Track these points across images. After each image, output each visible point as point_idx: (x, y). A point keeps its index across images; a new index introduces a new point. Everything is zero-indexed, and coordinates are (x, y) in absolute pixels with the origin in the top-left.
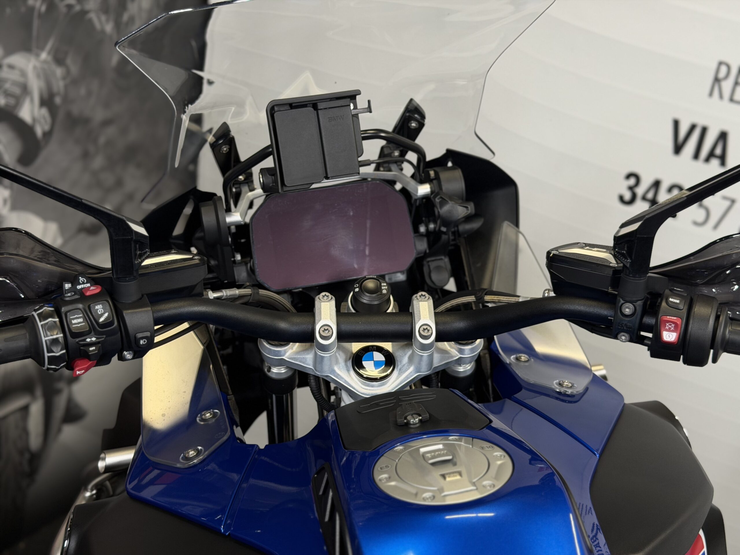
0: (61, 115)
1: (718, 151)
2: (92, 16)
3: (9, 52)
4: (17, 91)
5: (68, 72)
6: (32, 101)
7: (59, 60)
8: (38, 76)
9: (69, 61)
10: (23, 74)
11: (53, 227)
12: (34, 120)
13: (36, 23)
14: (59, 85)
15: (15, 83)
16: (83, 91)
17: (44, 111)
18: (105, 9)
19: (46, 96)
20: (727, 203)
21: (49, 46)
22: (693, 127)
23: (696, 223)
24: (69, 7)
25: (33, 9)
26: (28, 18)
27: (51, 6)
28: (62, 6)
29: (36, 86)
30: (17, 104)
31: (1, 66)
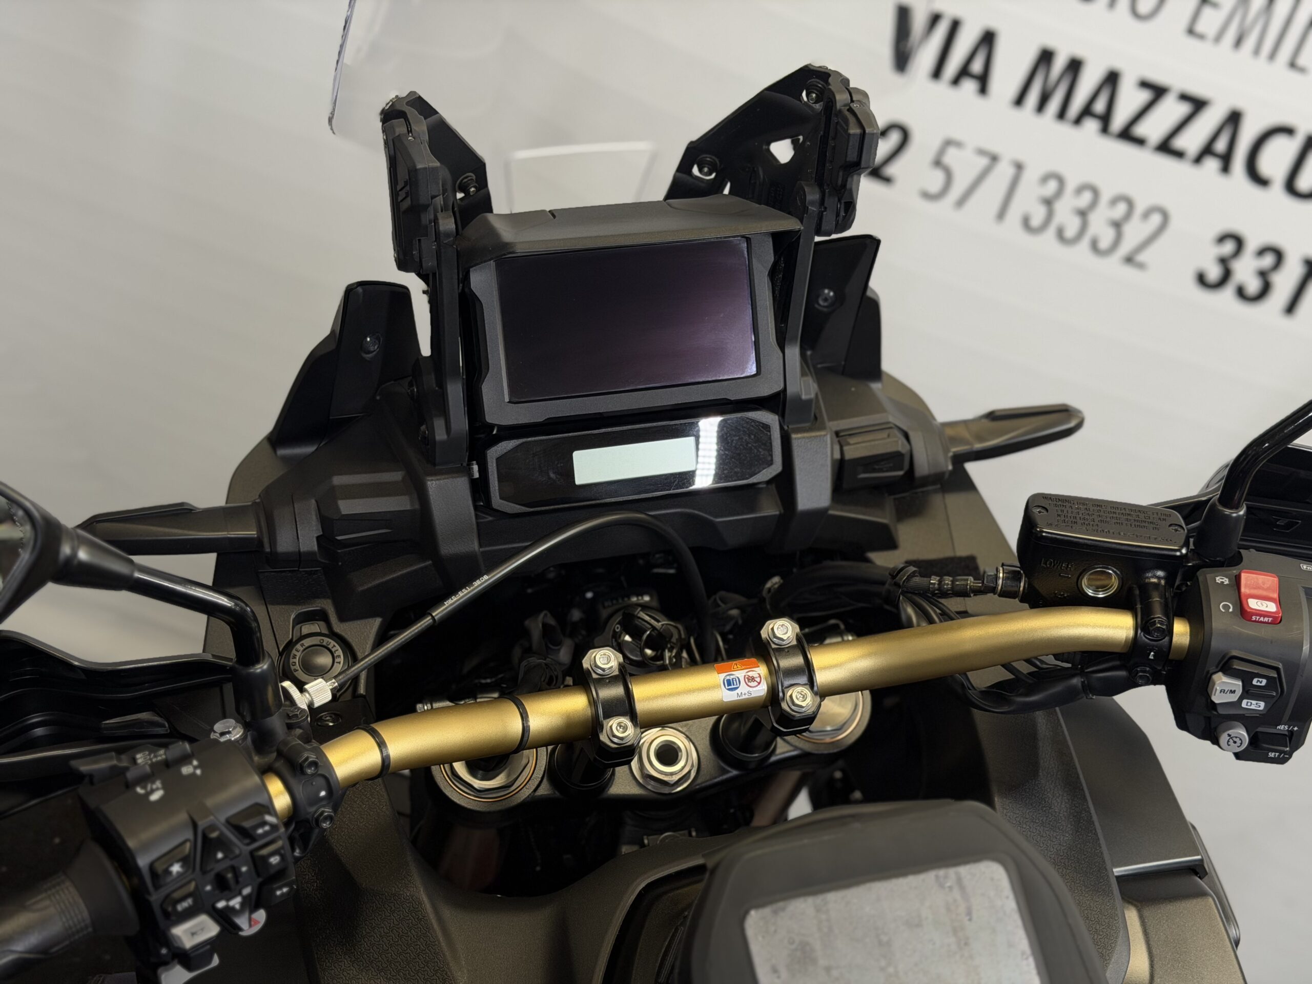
1: (977, 66)
20: (984, 162)
22: (935, 19)
23: (927, 196)
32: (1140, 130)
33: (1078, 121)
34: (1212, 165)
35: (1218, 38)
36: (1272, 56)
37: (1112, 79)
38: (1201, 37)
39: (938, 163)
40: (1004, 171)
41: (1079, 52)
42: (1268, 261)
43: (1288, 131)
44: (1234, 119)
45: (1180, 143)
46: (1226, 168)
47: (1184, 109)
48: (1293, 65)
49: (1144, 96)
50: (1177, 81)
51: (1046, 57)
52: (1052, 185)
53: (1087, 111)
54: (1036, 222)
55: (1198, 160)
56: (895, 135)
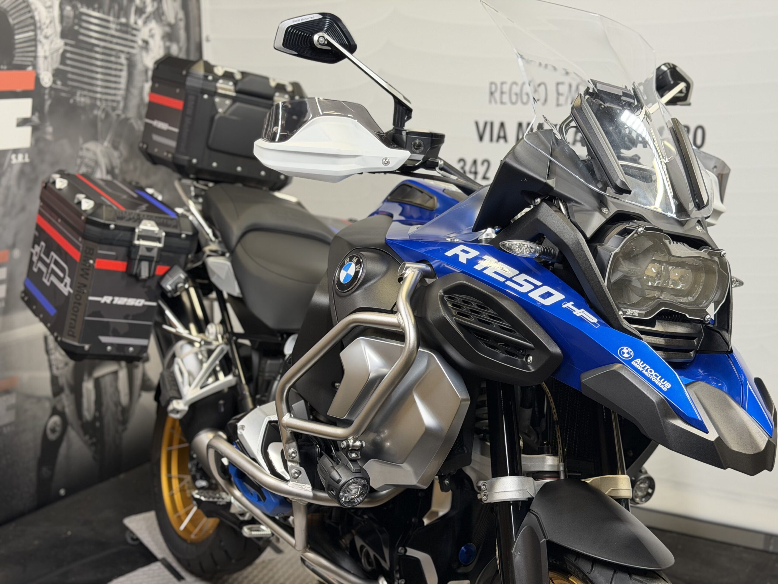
1: (502, 134)
2: (133, 121)
3: (86, 141)
4: (92, 164)
5: (121, 154)
6: (101, 171)
7: (115, 147)
8: (104, 156)
9: (121, 148)
10: (95, 154)
13: (100, 124)
15: (91, 159)
16: (131, 167)
19: (109, 168)
21: (109, 137)
22: (486, 124)
24: (118, 116)
25: (96, 117)
26: (94, 122)
27: (107, 115)
28: (114, 115)
29: (103, 162)
30: (93, 172)
31: (81, 149)
51: (520, 125)
56: (486, 164)
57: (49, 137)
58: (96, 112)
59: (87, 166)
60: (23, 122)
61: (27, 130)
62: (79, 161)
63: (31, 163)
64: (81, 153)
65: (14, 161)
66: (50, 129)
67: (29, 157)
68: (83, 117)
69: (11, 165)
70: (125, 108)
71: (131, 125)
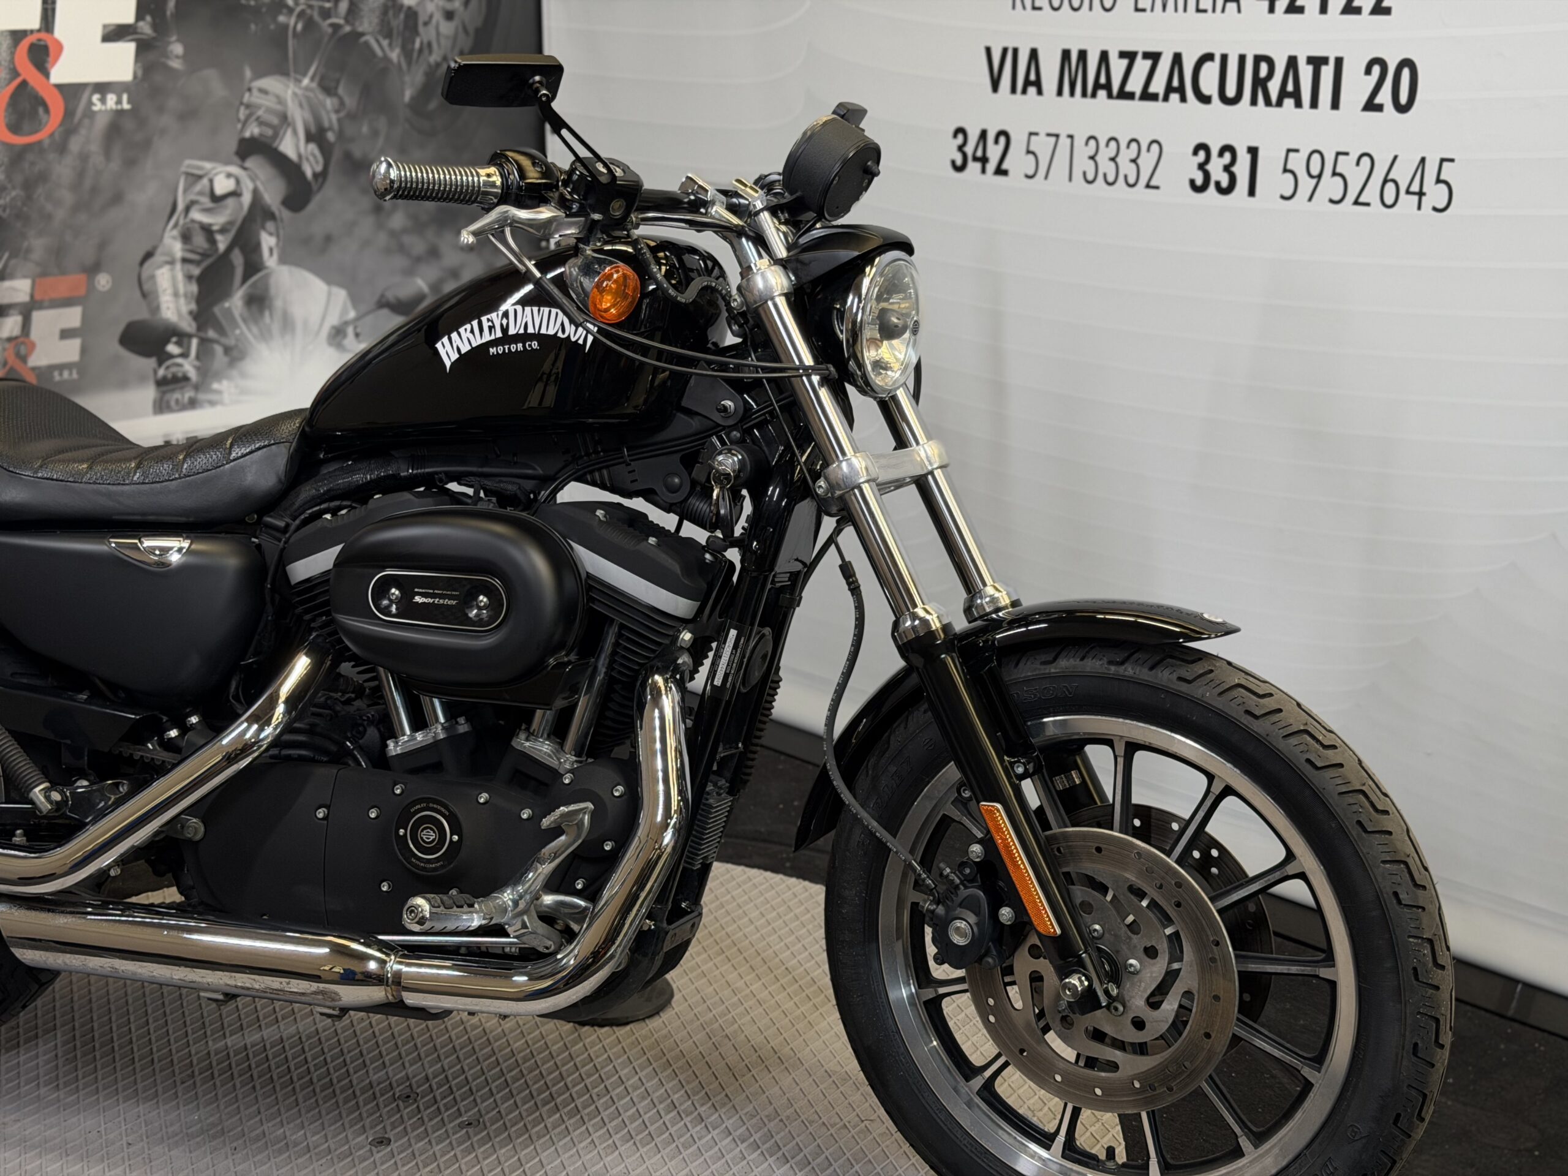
0: (337, 155)
1: (1033, 77)
2: (370, 39)
3: (259, 75)
4: (275, 121)
5: (342, 103)
6: (295, 132)
8: (301, 106)
9: (341, 91)
10: (280, 101)
11: (341, 295)
12: (300, 156)
13: (291, 42)
14: (330, 118)
15: (269, 110)
17: (313, 147)
18: (386, 31)
19: (313, 129)
20: (1052, 141)
21: (312, 71)
22: (1005, 53)
23: (1028, 177)
24: (336, 27)
25: (285, 27)
26: (280, 37)
27: (310, 24)
28: (325, 25)
29: (299, 117)
30: (276, 135)
31: (250, 90)
32: (1129, 88)
33: (1094, 95)
34: (1175, 97)
35: (1152, 10)
36: (1185, 10)
37: (1104, 56)
38: (1144, 10)
39: (1029, 152)
40: (1064, 142)
41: (1083, 47)
42: (1227, 156)
43: (1209, 57)
44: (1177, 59)
45: (1152, 89)
46: (1183, 99)
47: (1148, 63)
48: (1198, 10)
49: (1125, 62)
50: (1141, 48)
51: (1066, 54)
52: (1092, 143)
53: (1097, 86)
54: (1090, 177)
55: (1166, 98)
56: (1002, 140)
57: (176, 64)
58: (282, 19)
59: (261, 123)
60: (115, 33)
61: (127, 49)
62: (242, 113)
63: (134, 111)
64: (246, 97)
65: (98, 106)
66: (178, 49)
67: (129, 102)
68: (253, 27)
69: (90, 114)
70: (353, 12)
71: (367, 43)
